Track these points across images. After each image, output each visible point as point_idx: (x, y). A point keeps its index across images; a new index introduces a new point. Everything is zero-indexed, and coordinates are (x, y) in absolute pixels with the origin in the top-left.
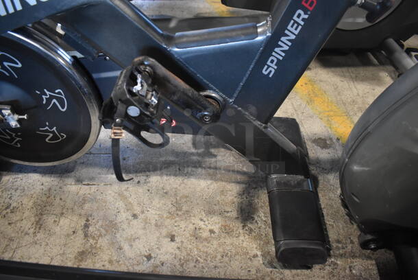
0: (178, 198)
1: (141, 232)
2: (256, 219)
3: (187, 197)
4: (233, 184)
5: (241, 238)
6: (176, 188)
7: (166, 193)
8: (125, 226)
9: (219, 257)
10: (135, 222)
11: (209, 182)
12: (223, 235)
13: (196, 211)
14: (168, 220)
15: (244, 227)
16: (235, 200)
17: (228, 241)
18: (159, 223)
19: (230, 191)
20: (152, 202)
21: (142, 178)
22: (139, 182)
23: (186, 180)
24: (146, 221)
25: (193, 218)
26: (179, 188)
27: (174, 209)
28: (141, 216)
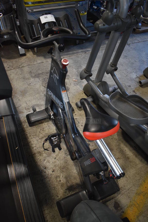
0: (66, 167)
1: (51, 162)
2: (70, 192)
3: (68, 169)
4: (80, 180)
5: (62, 190)
6: (69, 164)
7: (66, 162)
8: (51, 158)
9: (53, 186)
10: (53, 159)
11: (77, 173)
12: (60, 185)
13: (64, 173)
14: (58, 168)
15: (66, 190)
16: (74, 183)
17: (59, 187)
18: (56, 166)
19: (77, 180)
20: (61, 160)
21: (68, 153)
22: (66, 153)
23: (73, 166)
24: (55, 162)
25: (62, 174)
26: (70, 165)
27: (62, 167)
28: (56, 160)
